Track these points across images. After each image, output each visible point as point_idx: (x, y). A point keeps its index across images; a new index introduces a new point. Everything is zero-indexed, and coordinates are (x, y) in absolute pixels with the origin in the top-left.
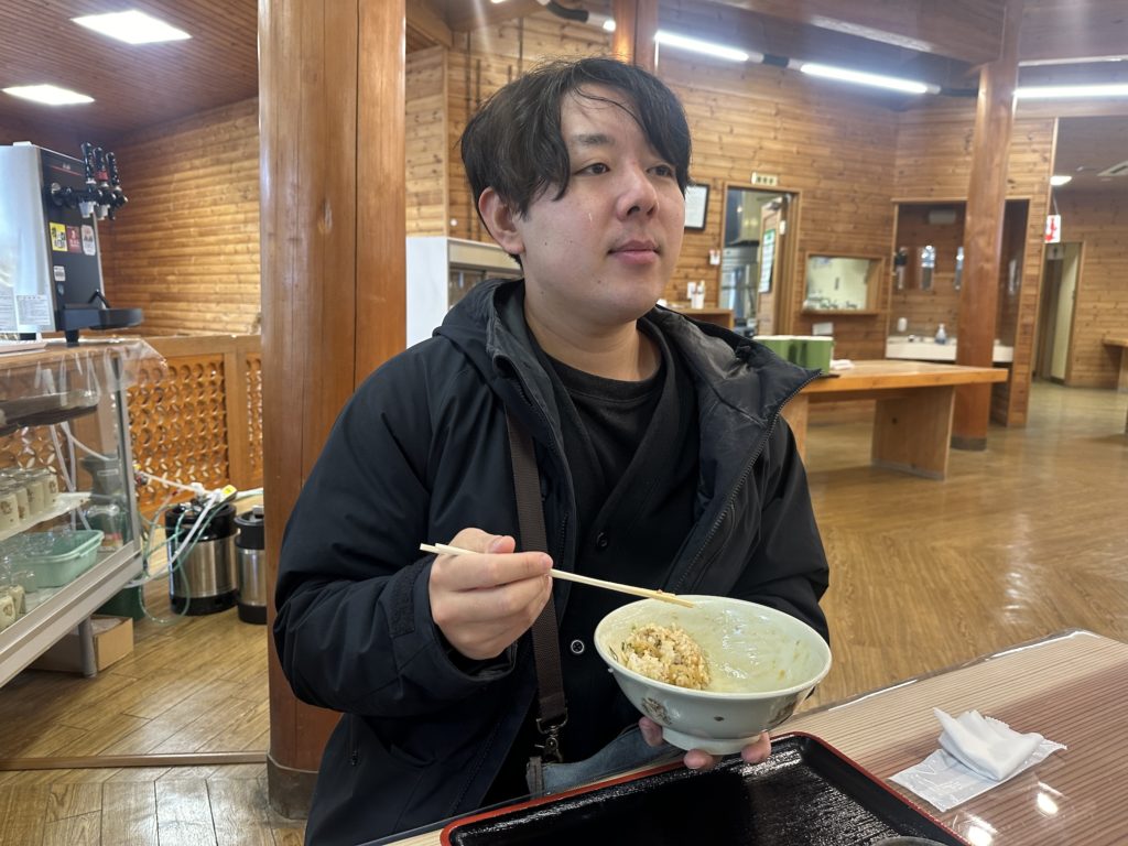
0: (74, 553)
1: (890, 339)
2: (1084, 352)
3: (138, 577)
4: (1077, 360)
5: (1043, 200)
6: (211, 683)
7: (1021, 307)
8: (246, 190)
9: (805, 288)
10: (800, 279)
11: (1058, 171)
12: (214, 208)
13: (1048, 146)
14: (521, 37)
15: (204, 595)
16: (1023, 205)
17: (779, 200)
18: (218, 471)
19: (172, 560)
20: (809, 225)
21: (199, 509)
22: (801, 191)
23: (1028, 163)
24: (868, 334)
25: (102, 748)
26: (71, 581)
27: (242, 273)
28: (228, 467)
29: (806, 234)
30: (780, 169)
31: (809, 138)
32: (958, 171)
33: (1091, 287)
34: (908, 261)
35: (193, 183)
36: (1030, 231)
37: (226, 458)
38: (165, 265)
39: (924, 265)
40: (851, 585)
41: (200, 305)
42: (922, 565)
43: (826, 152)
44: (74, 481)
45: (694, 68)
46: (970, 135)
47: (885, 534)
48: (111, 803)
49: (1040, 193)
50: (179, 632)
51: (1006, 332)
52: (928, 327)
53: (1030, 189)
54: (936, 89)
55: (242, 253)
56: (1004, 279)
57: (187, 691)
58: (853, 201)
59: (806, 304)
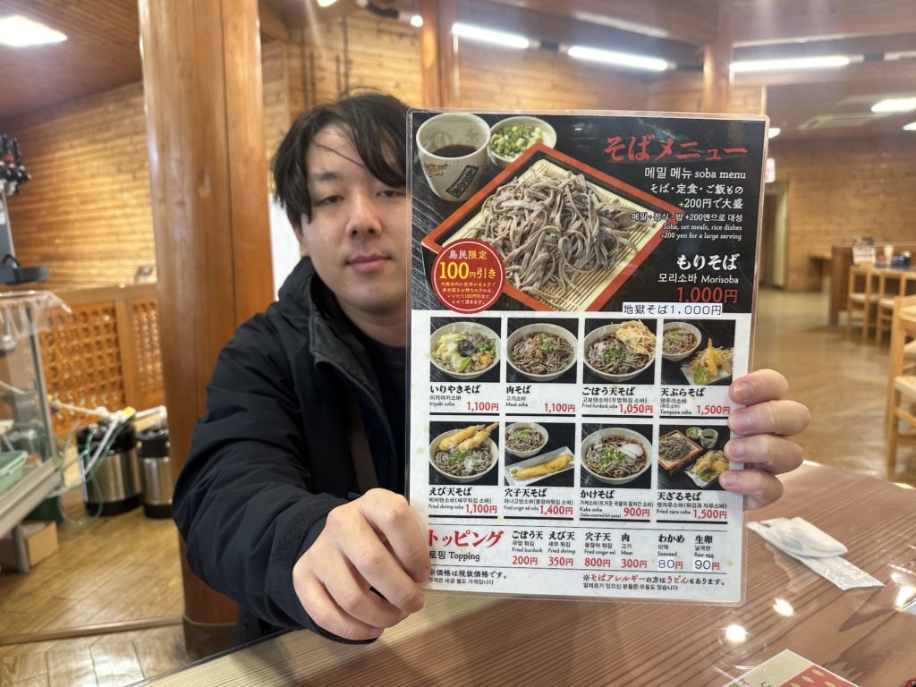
0: (5, 470)
2: (797, 264)
3: (57, 488)
4: (792, 271)
6: (127, 568)
12: (93, 180)
13: (759, 108)
14: (345, 32)
15: (114, 499)
18: (116, 398)
19: (85, 472)
21: (105, 429)
25: (41, 627)
27: (120, 234)
28: (124, 394)
37: (122, 388)
48: (55, 667)
50: (95, 531)
54: (674, 66)
57: (108, 576)
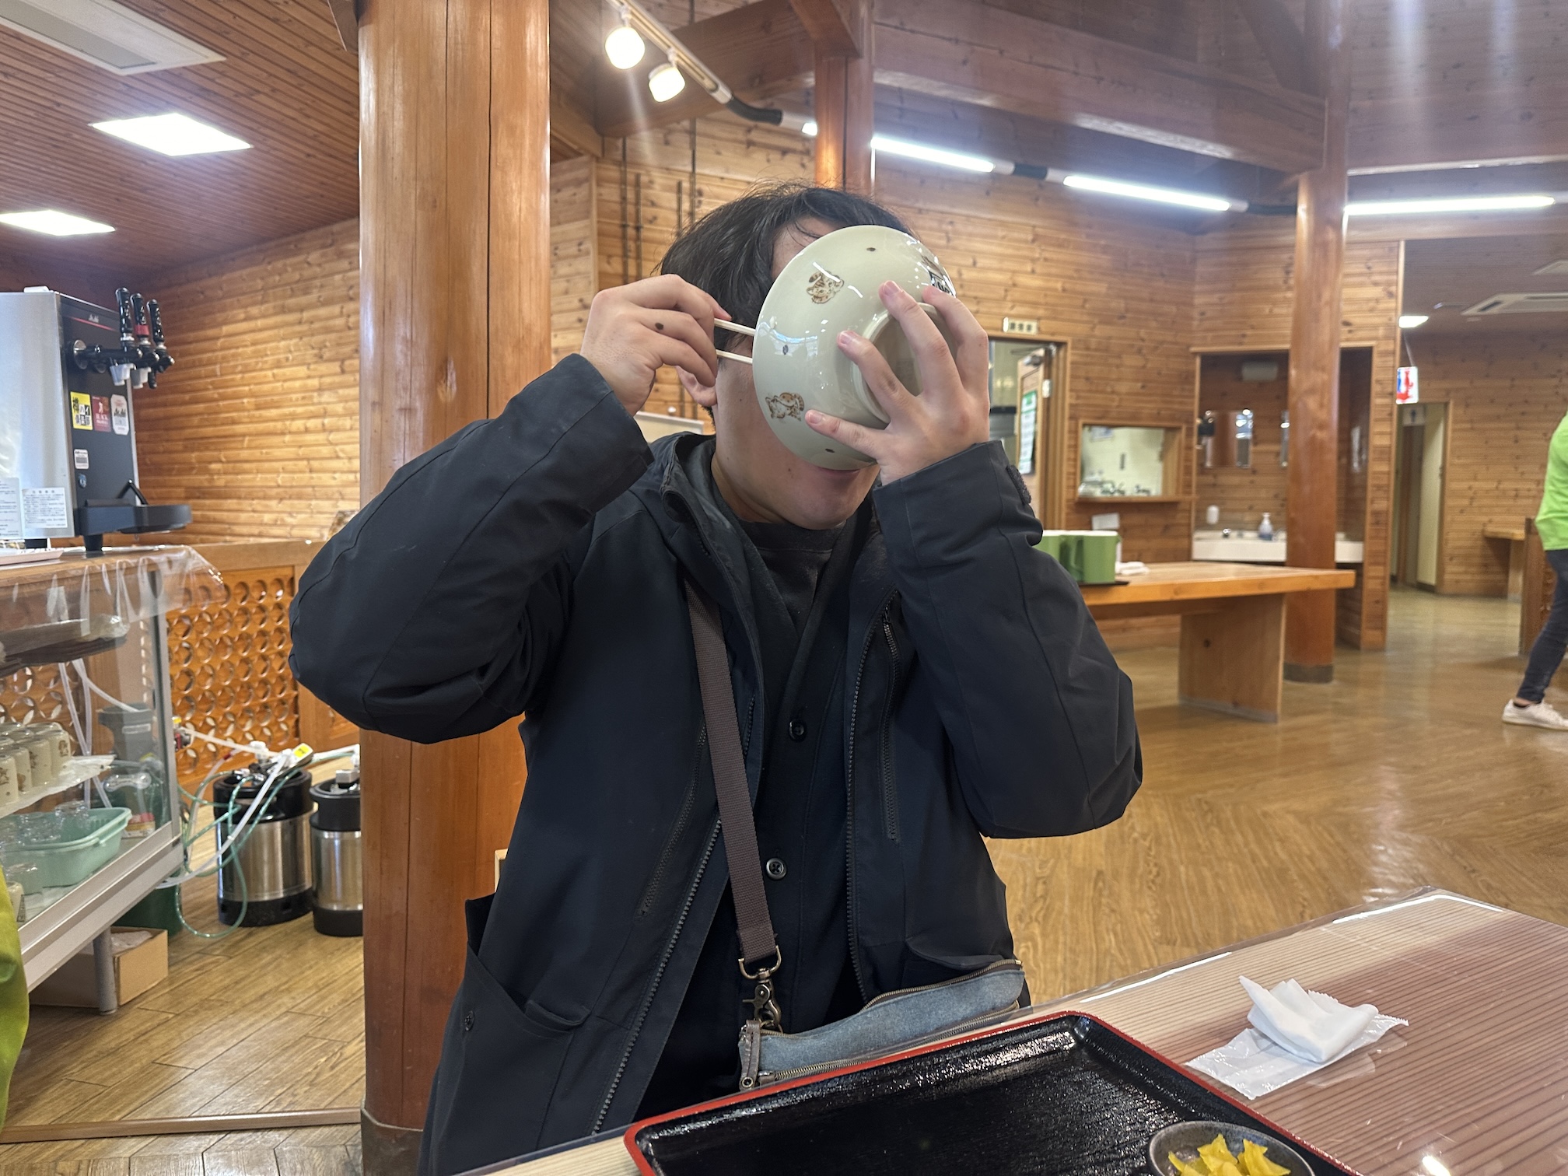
0: (91, 839)
1: (1197, 535)
2: (1460, 548)
3: (175, 873)
4: (1451, 559)
5: (1391, 347)
6: (278, 1018)
7: (1370, 488)
8: (322, 346)
9: (1080, 469)
10: (1072, 456)
11: (1409, 308)
12: (275, 371)
13: (1395, 277)
14: (693, 146)
15: (266, 898)
16: (1367, 353)
17: (1041, 352)
18: (284, 727)
19: (223, 849)
20: (1081, 385)
21: (261, 778)
22: (1069, 340)
23: (1369, 300)
24: (1167, 528)
25: (127, 1111)
26: (88, 877)
27: (314, 459)
28: (297, 721)
29: (1078, 398)
30: (1041, 312)
31: (1077, 271)
32: (1276, 311)
33: (1462, 461)
34: (1219, 430)
35: (248, 337)
36: (1375, 388)
37: (296, 710)
38: (207, 449)
39: (1240, 436)
40: (1156, 865)
41: (255, 502)
42: (1251, 837)
43: (1101, 288)
44: (89, 740)
45: (923, 182)
46: (1291, 264)
47: (1199, 796)
49: (1387, 338)
50: (233, 948)
51: (1352, 522)
52: (1248, 517)
53: (1373, 334)
54: (1242, 206)
55: (316, 432)
56: (1345, 451)
57: (243, 1030)
58: (1139, 351)
59: (1081, 489)
